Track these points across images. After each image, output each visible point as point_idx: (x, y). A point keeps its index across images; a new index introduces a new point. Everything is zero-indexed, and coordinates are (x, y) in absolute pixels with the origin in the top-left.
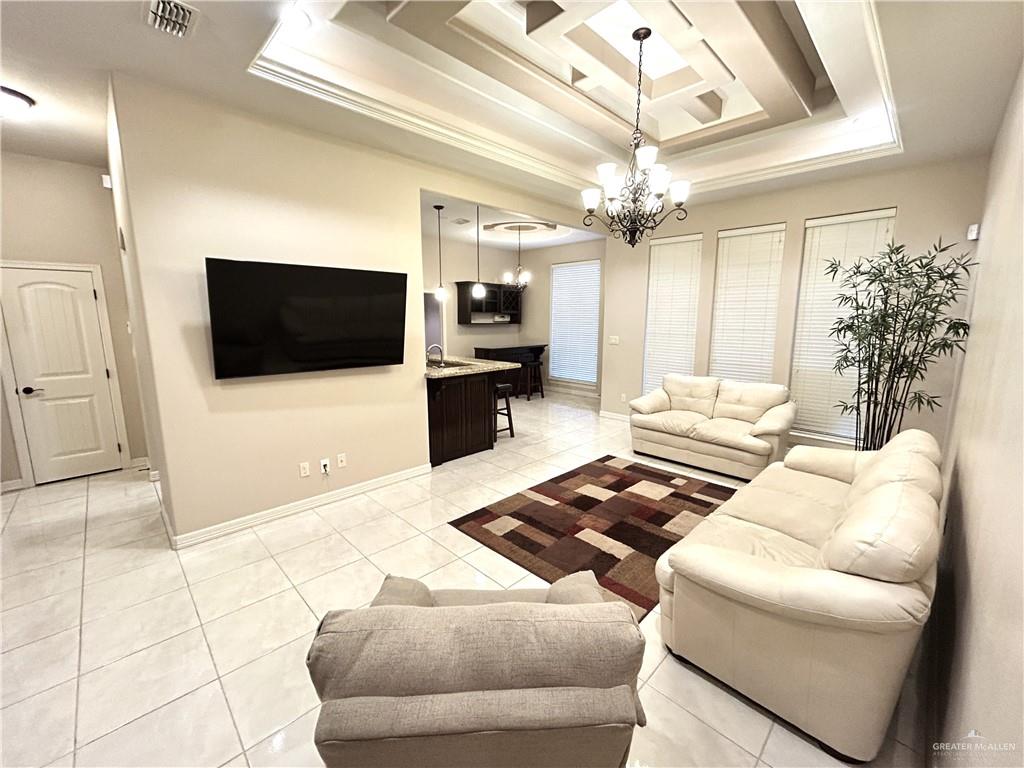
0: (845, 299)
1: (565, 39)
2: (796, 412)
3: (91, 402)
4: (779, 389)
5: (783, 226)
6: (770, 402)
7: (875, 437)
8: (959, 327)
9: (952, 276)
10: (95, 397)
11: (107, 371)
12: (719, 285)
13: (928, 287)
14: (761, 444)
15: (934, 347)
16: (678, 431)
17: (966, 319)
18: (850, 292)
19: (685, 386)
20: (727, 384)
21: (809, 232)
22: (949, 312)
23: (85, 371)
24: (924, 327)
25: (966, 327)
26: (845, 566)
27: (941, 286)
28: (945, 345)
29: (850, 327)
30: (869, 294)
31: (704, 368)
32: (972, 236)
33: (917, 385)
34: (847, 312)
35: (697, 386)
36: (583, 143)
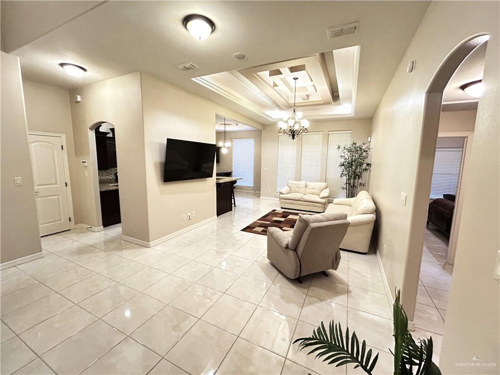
0: (342, 156)
1: (279, 80)
2: (330, 191)
3: (58, 197)
4: (324, 184)
5: (322, 133)
6: (322, 189)
7: (352, 194)
8: (369, 165)
9: (366, 151)
10: (60, 196)
11: (66, 183)
12: (303, 150)
13: (362, 154)
14: (323, 201)
15: (364, 170)
16: (297, 199)
17: (370, 162)
18: (343, 155)
19: (296, 184)
20: (309, 183)
21: (329, 135)
22: (366, 161)
23: (56, 184)
24: (361, 164)
25: (370, 165)
26: (361, 213)
27: (364, 154)
28: (366, 170)
29: (343, 165)
30: (347, 155)
31: (299, 179)
32: (369, 140)
33: (360, 181)
34: (343, 160)
35: (300, 184)
36: (269, 103)
